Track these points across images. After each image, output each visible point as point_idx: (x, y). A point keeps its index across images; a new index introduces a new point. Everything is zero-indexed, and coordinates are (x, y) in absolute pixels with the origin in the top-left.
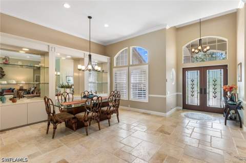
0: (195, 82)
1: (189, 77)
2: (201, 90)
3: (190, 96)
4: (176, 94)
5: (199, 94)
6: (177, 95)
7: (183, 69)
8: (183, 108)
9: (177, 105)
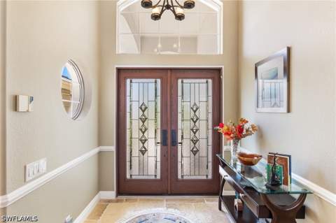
0: (150, 113)
1: (135, 97)
2: (164, 133)
3: (136, 152)
4: (96, 150)
5: (159, 147)
6: (100, 153)
7: (119, 70)
8: (119, 193)
9: (100, 186)
